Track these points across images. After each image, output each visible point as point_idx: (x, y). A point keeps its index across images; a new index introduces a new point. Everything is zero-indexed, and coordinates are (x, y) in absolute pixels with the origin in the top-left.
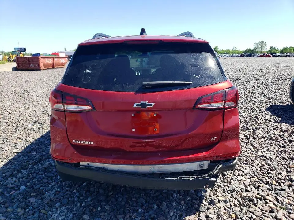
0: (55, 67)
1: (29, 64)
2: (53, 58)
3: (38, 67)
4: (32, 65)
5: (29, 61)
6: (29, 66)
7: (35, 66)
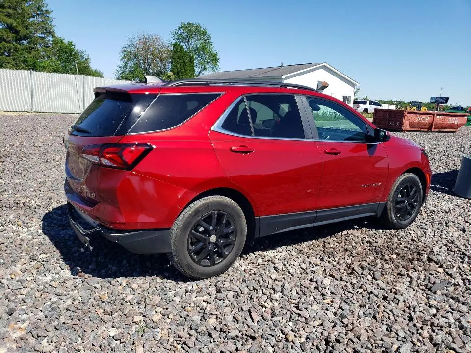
0: (433, 130)
1: (389, 121)
2: (433, 115)
3: (400, 126)
4: (392, 123)
5: (390, 117)
6: (389, 123)
7: (396, 124)
